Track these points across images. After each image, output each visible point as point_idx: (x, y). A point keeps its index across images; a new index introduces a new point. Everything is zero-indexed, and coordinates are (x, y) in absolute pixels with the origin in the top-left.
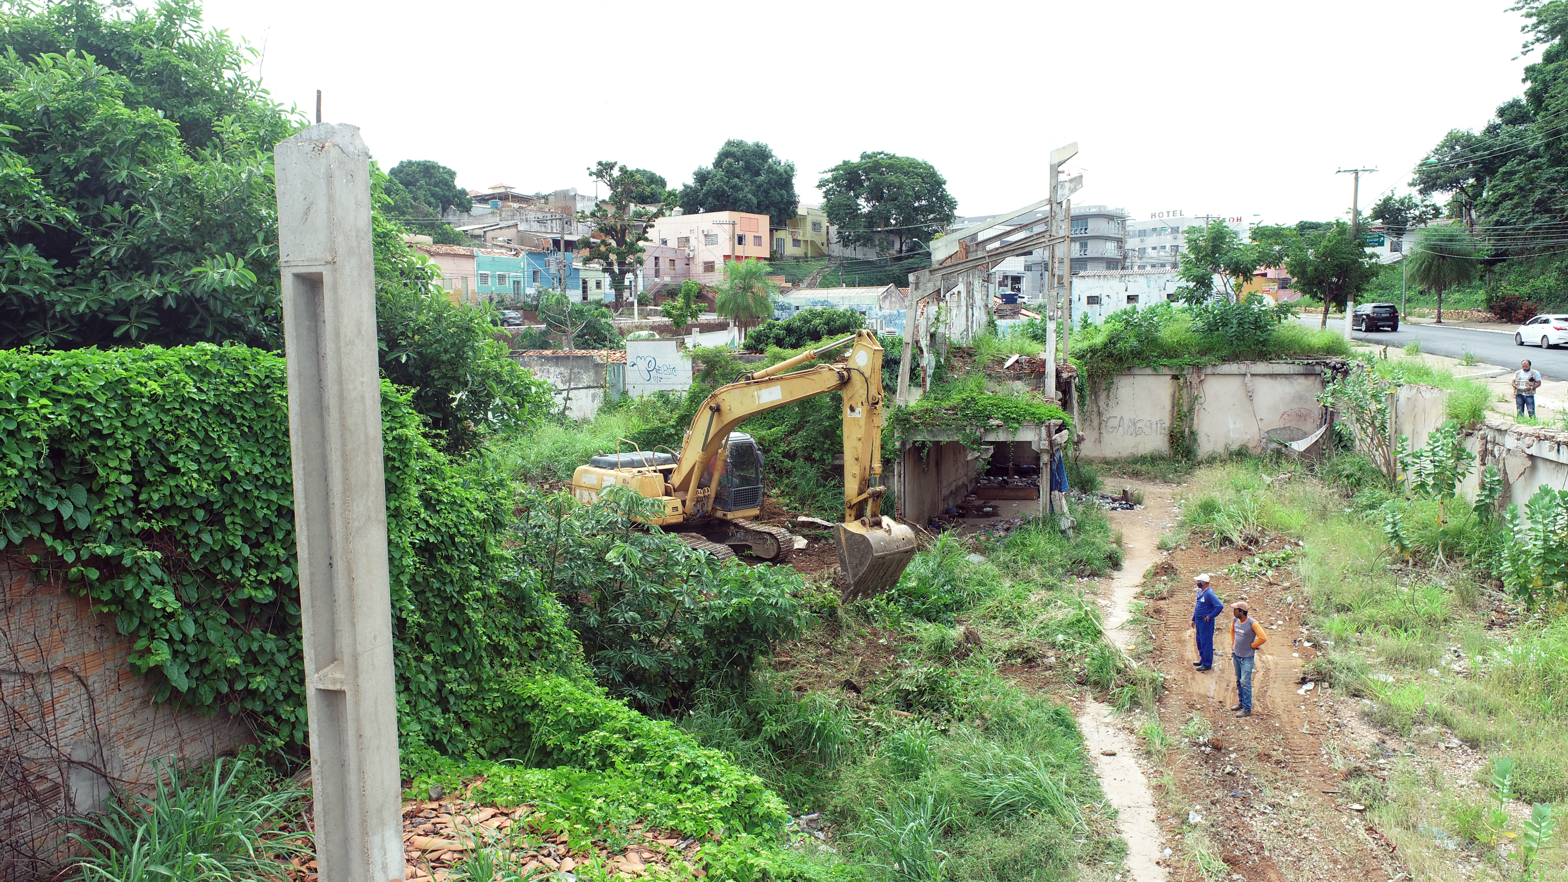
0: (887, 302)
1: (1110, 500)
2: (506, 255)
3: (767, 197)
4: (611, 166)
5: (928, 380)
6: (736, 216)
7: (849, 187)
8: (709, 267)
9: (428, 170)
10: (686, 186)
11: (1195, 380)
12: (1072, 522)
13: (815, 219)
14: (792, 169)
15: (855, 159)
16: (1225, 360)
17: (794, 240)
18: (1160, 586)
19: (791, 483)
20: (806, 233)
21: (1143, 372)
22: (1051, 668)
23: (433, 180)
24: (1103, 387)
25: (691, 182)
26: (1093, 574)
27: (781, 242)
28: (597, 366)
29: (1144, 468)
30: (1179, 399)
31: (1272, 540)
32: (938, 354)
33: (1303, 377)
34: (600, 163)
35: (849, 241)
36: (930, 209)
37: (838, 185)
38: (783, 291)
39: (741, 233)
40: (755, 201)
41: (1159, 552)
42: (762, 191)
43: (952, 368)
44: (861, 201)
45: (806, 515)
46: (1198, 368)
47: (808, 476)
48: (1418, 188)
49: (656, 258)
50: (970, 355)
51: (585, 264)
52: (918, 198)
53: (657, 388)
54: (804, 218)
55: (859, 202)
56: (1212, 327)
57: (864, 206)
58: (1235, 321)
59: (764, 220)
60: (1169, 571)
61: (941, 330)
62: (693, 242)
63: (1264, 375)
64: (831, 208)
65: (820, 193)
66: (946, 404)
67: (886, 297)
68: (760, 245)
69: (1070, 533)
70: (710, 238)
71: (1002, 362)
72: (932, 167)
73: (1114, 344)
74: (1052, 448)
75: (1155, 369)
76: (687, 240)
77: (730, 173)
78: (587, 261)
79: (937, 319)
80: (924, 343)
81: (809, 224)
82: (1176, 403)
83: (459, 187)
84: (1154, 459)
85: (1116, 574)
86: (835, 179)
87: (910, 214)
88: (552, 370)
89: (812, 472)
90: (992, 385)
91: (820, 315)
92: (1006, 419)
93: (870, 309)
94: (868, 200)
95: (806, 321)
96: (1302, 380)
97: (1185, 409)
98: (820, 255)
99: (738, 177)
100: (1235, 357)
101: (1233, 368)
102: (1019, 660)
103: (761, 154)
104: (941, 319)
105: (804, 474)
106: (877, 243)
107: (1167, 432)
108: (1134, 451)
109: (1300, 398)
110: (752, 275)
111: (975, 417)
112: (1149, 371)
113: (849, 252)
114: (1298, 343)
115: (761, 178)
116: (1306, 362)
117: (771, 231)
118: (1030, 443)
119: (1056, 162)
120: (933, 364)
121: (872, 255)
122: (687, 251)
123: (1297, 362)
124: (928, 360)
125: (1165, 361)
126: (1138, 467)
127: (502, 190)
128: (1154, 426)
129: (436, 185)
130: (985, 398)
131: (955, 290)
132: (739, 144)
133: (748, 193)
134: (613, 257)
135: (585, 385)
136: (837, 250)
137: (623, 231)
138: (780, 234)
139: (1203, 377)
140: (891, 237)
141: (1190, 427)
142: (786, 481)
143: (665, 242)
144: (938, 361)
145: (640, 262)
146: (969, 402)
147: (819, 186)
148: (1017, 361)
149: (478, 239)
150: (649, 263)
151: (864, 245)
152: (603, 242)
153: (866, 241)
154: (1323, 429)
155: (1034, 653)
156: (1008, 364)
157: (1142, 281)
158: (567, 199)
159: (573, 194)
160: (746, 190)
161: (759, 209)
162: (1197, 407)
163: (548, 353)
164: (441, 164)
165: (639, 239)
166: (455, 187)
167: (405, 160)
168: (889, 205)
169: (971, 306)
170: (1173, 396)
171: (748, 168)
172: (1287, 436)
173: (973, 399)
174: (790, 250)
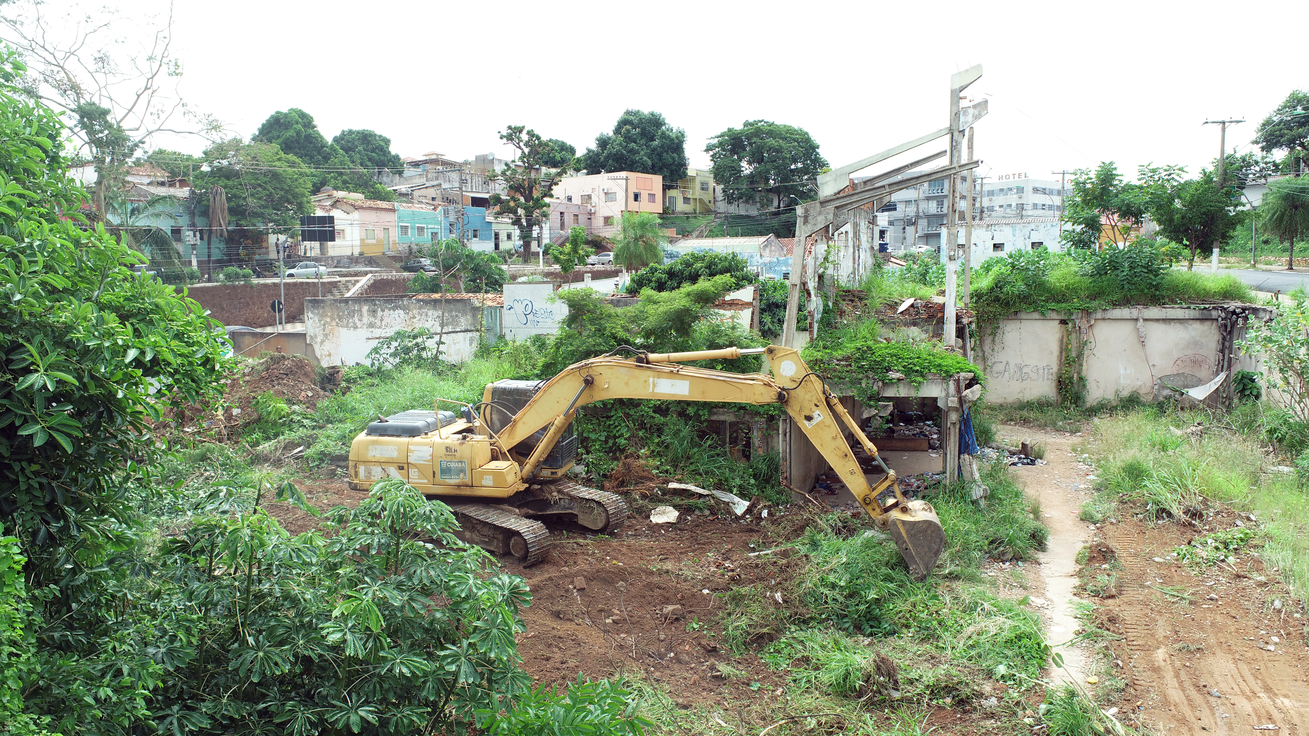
0: (767, 250)
1: (1007, 454)
2: (426, 209)
3: (660, 160)
4: (520, 130)
5: (816, 326)
6: (632, 175)
7: (733, 151)
8: (608, 220)
9: (366, 138)
10: (589, 151)
11: (1084, 325)
12: (985, 490)
13: (703, 179)
14: (683, 135)
15: (738, 126)
16: (1115, 304)
17: (684, 198)
18: (1102, 579)
19: (663, 442)
20: (695, 192)
21: (1029, 316)
22: (992, 716)
23: (370, 146)
24: (989, 331)
25: (594, 146)
26: (1017, 558)
27: (673, 200)
28: (475, 310)
29: (1032, 415)
30: (1067, 344)
31: (1218, 513)
32: (826, 298)
33: (1198, 322)
34: (510, 128)
35: (733, 198)
36: (805, 171)
37: (724, 150)
38: (672, 241)
39: (637, 191)
40: (650, 163)
41: (1082, 525)
42: (656, 154)
43: (842, 313)
44: (744, 164)
45: (680, 481)
46: (1087, 312)
47: (681, 435)
48: (1260, 145)
49: (561, 213)
50: (861, 299)
51: (496, 218)
52: (795, 161)
53: (534, 332)
54: (693, 178)
55: (742, 164)
56: (1100, 271)
57: (746, 168)
58: (1126, 265)
59: (657, 181)
60: (1108, 555)
61: (830, 271)
62: (594, 199)
63: (1157, 320)
64: (717, 169)
65: (708, 156)
66: (838, 354)
67: (766, 246)
68: (654, 202)
69: (983, 503)
70: (609, 195)
71: (893, 306)
72: (807, 133)
73: (1001, 288)
74: (961, 405)
75: (1043, 314)
76: (589, 197)
77: (628, 138)
78: (499, 214)
79: (826, 259)
80: (812, 285)
81: (698, 186)
82: (1064, 349)
83: (393, 153)
84: (1041, 405)
85: (1041, 556)
86: (721, 144)
87: (786, 175)
88: (430, 313)
89: (686, 431)
90: (885, 332)
91: (702, 259)
92: (908, 371)
93: (752, 257)
94: (750, 163)
95: (688, 264)
96: (1197, 325)
97: (1074, 354)
98: (707, 211)
99: (635, 142)
100: (1126, 302)
101: (1124, 312)
102: (948, 700)
103: (656, 122)
104: (831, 259)
105: (676, 433)
106: (758, 200)
107: (1055, 377)
108: (1020, 396)
109: (1195, 343)
110: (643, 225)
111: (871, 369)
112: (1036, 315)
113: (733, 209)
114: (1193, 287)
115: (656, 143)
116: (1202, 306)
117: (664, 190)
118: (935, 400)
119: (957, 86)
120: (821, 308)
121: (753, 211)
122: (589, 207)
123: (1192, 306)
124: (815, 304)
125: (1053, 305)
126: (1025, 413)
127: (434, 157)
128: (1041, 371)
129: (373, 151)
130: (881, 348)
131: (843, 230)
132: (636, 113)
133: (643, 156)
134: (520, 211)
135: (463, 328)
136: (722, 207)
137: (531, 188)
138: (672, 193)
139: (1092, 322)
140: (771, 195)
141: (1079, 373)
142: (656, 441)
143: (570, 199)
144: (826, 305)
145: (545, 215)
146: (865, 352)
147: (707, 150)
148: (912, 306)
149: (406, 196)
150: (554, 217)
151: (747, 202)
152: (513, 198)
153: (749, 198)
154: (1222, 376)
155: (968, 691)
156: (901, 308)
157: (1008, 230)
158: (485, 161)
159: (491, 158)
160: (642, 153)
161: (653, 170)
162: (1086, 353)
163: (437, 296)
164: (378, 132)
165: (545, 195)
166: (389, 153)
167: (346, 129)
168: (768, 166)
169: (857, 247)
170: (1061, 341)
171: (644, 134)
172: (1180, 383)
173: (869, 348)
174: (680, 206)
